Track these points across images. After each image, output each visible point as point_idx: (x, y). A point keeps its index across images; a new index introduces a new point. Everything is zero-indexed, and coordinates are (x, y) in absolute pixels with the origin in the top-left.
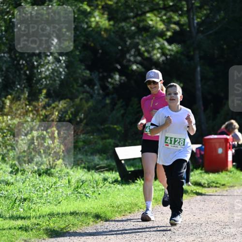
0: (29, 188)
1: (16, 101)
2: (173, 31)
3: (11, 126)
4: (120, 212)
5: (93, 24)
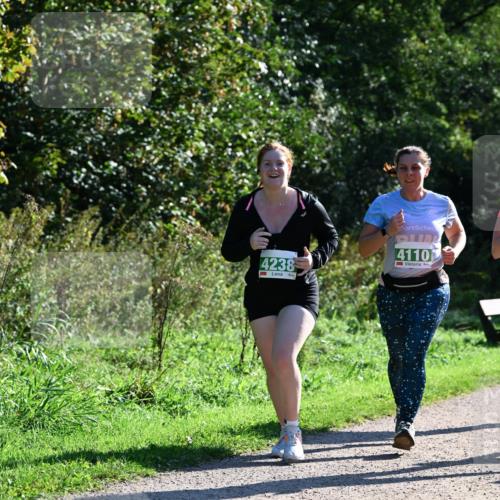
0: (371, 351)
1: (355, 242)
3: (349, 273)
4: (486, 381)
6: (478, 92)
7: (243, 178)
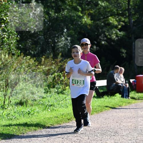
0: (53, 100)
1: (47, 59)
2: (121, 25)
3: (45, 70)
4: (96, 111)
5: (84, 22)
6: (93, 3)
7: (4, 35)
